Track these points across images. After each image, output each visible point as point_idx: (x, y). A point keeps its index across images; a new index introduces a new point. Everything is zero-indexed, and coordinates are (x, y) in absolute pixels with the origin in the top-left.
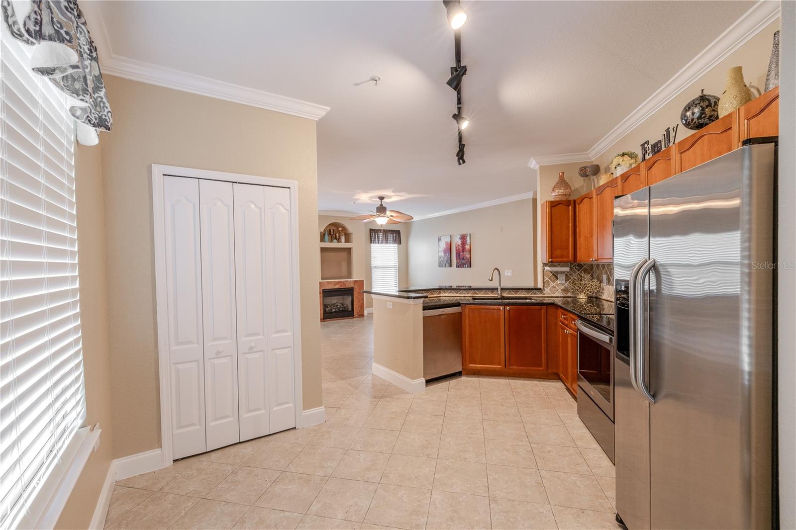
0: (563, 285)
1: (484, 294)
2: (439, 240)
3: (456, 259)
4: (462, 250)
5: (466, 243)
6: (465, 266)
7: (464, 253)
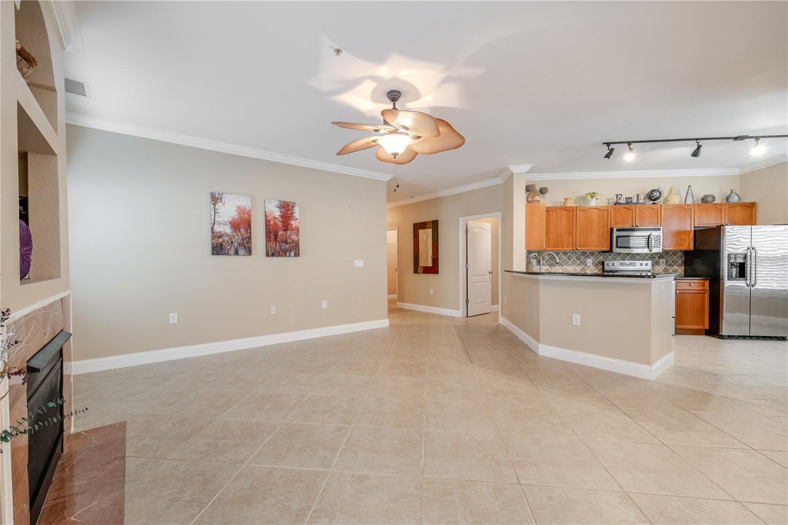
4: (284, 227)
5: (293, 216)
6: (290, 254)
7: (286, 233)
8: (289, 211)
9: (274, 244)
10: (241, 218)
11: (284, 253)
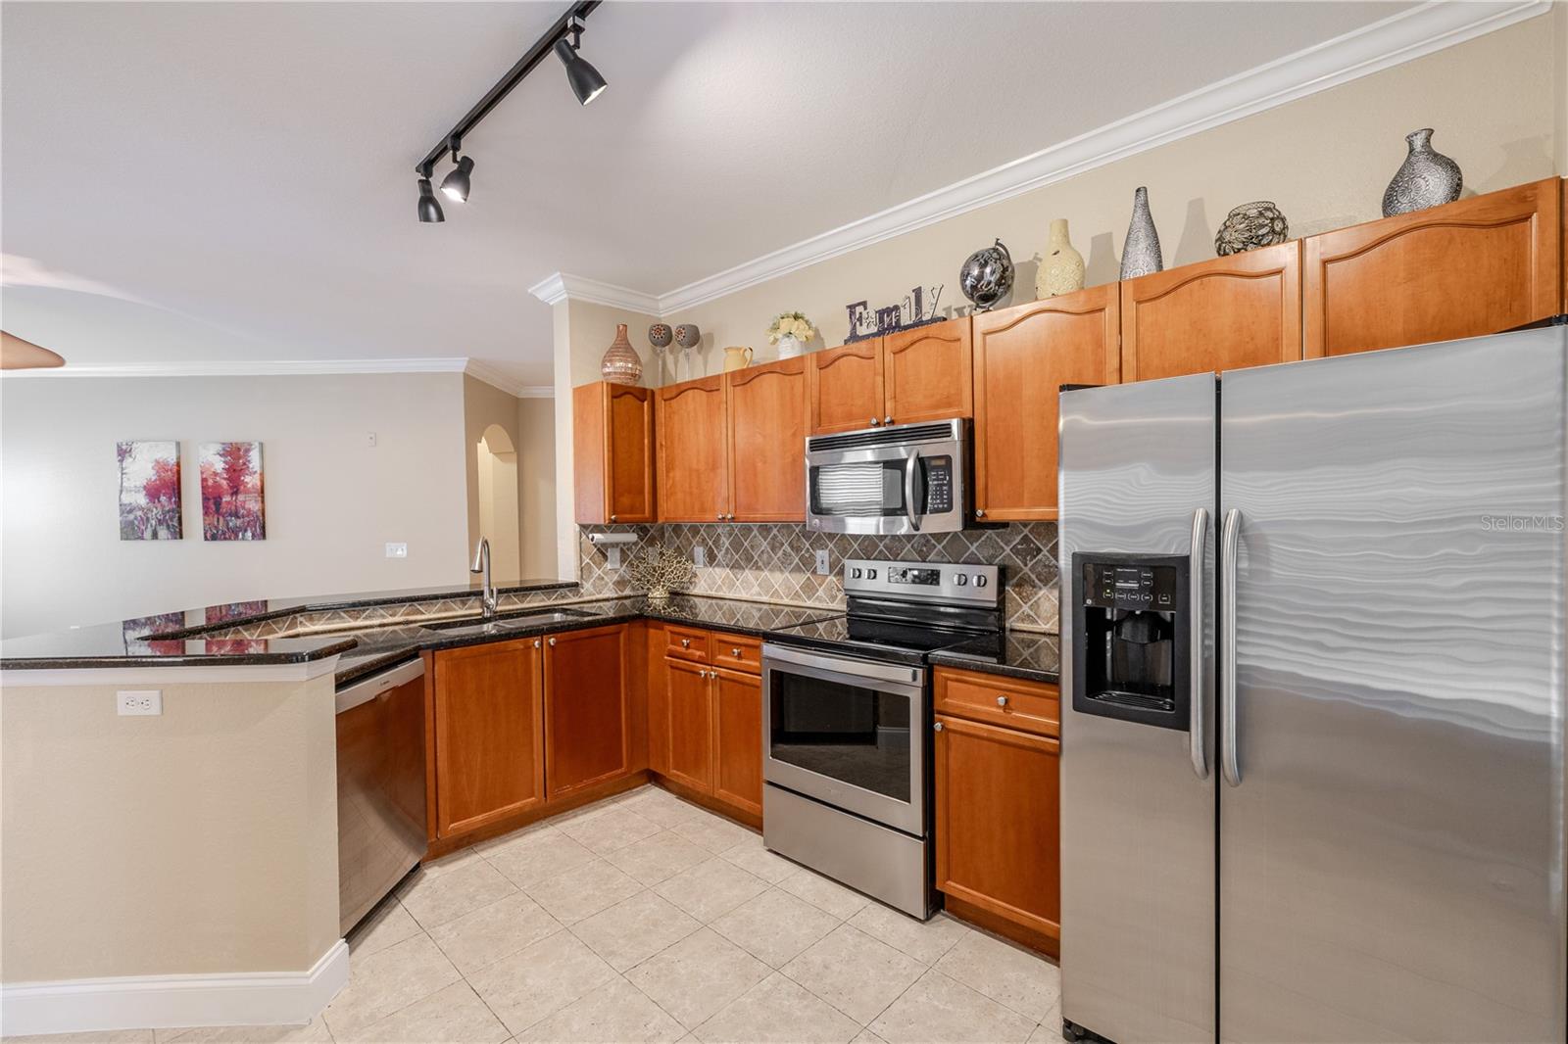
0: (616, 572)
1: (440, 611)
2: (123, 453)
3: (206, 513)
4: (231, 488)
5: (248, 467)
6: (243, 535)
7: (236, 499)
8: (239, 458)
9: (216, 519)
10: (160, 480)
11: (233, 534)
